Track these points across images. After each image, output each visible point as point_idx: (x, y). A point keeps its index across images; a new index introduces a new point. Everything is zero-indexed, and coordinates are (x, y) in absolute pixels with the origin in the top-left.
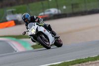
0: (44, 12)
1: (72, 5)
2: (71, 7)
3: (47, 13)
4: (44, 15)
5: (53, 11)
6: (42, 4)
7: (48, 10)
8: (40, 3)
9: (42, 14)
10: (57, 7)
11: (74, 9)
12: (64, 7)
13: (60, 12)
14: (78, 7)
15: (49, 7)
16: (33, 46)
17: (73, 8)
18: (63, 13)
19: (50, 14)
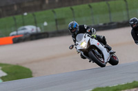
0: (17, 31)
1: (56, 20)
2: (54, 23)
3: (21, 32)
4: (17, 34)
5: (30, 29)
6: (15, 19)
7: (22, 27)
8: (11, 18)
9: (15, 33)
10: (35, 24)
11: (58, 26)
12: (45, 24)
13: (39, 30)
14: (64, 23)
15: (24, 24)
17: (57, 24)
18: (43, 31)
19: (26, 34)
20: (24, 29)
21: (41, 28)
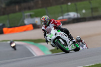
0: (62, 16)
1: (92, 9)
2: (90, 11)
3: (66, 17)
4: (63, 19)
5: (72, 15)
6: (61, 7)
8: (59, 6)
9: (61, 18)
10: (76, 11)
12: (84, 11)
13: (79, 16)
14: (97, 11)
15: (68, 11)
16: (52, 51)
17: (92, 11)
18: (82, 17)
19: (69, 18)
20: (68, 15)
21: (80, 14)
